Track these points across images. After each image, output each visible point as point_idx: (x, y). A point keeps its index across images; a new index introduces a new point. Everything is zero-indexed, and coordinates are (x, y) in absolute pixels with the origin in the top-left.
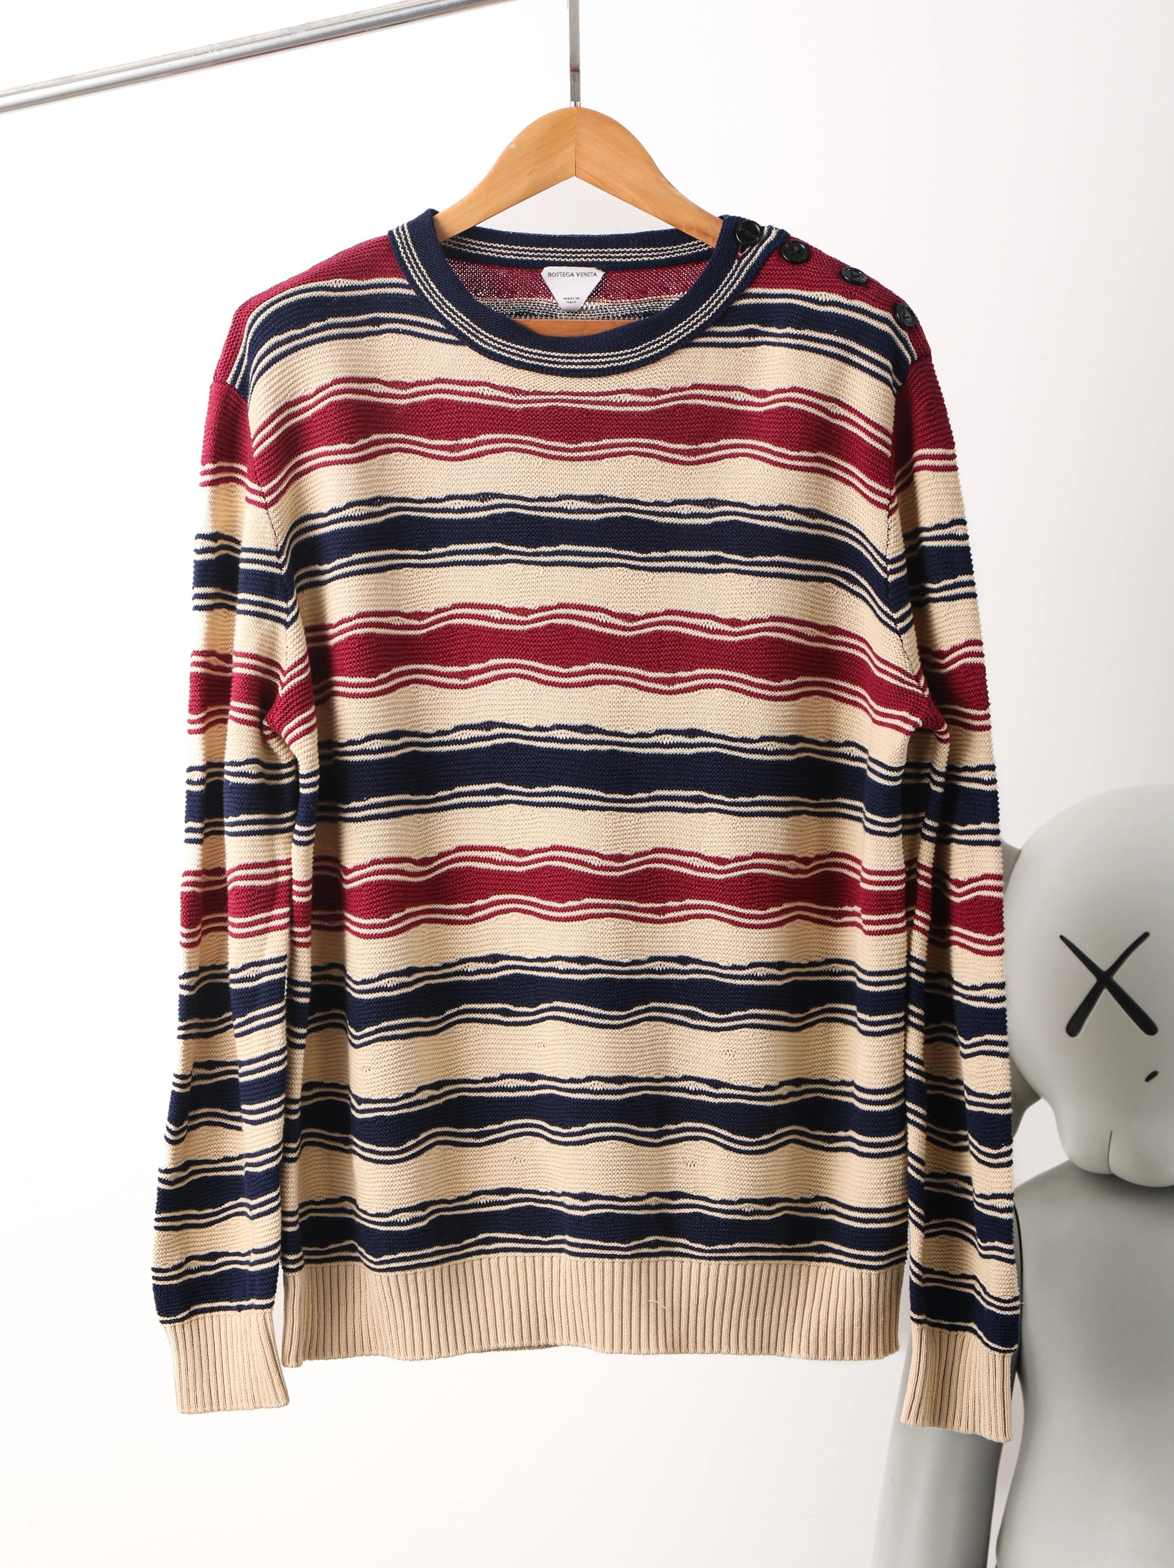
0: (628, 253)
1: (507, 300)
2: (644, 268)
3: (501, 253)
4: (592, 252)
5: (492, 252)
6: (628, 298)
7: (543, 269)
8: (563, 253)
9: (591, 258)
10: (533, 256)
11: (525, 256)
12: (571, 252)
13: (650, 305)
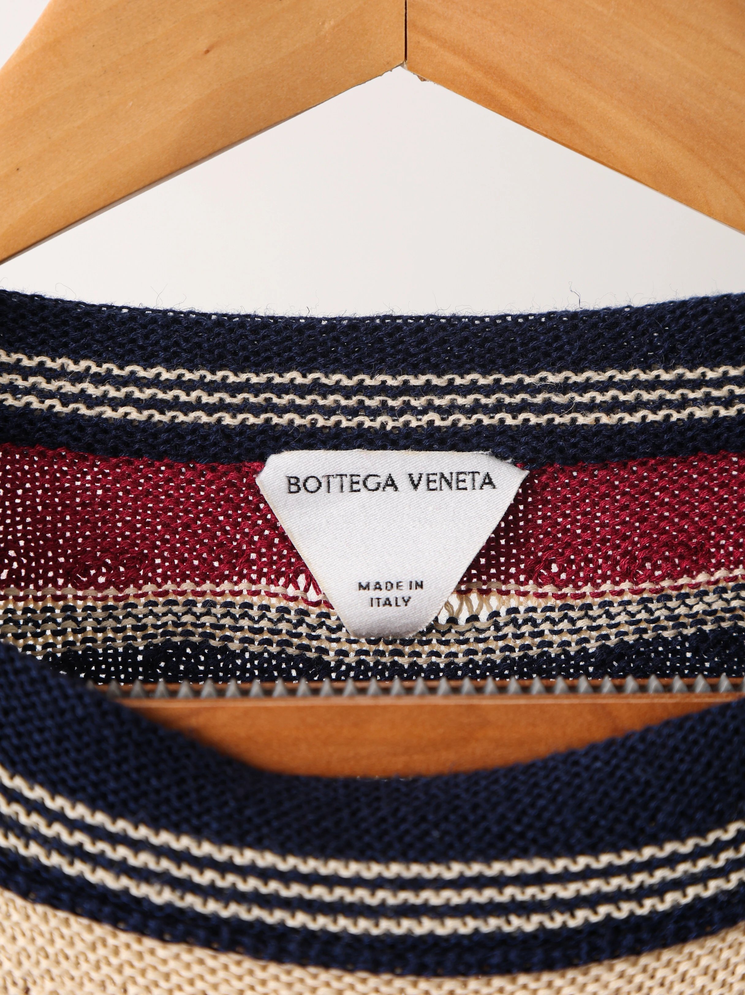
0: (625, 387)
1: (111, 591)
2: (695, 451)
3: (83, 396)
4: (473, 388)
5: (43, 395)
6: (626, 575)
7: (262, 460)
8: (348, 393)
9: (469, 411)
10: (222, 406)
11: (187, 408)
12: (383, 389)
13: (718, 605)
